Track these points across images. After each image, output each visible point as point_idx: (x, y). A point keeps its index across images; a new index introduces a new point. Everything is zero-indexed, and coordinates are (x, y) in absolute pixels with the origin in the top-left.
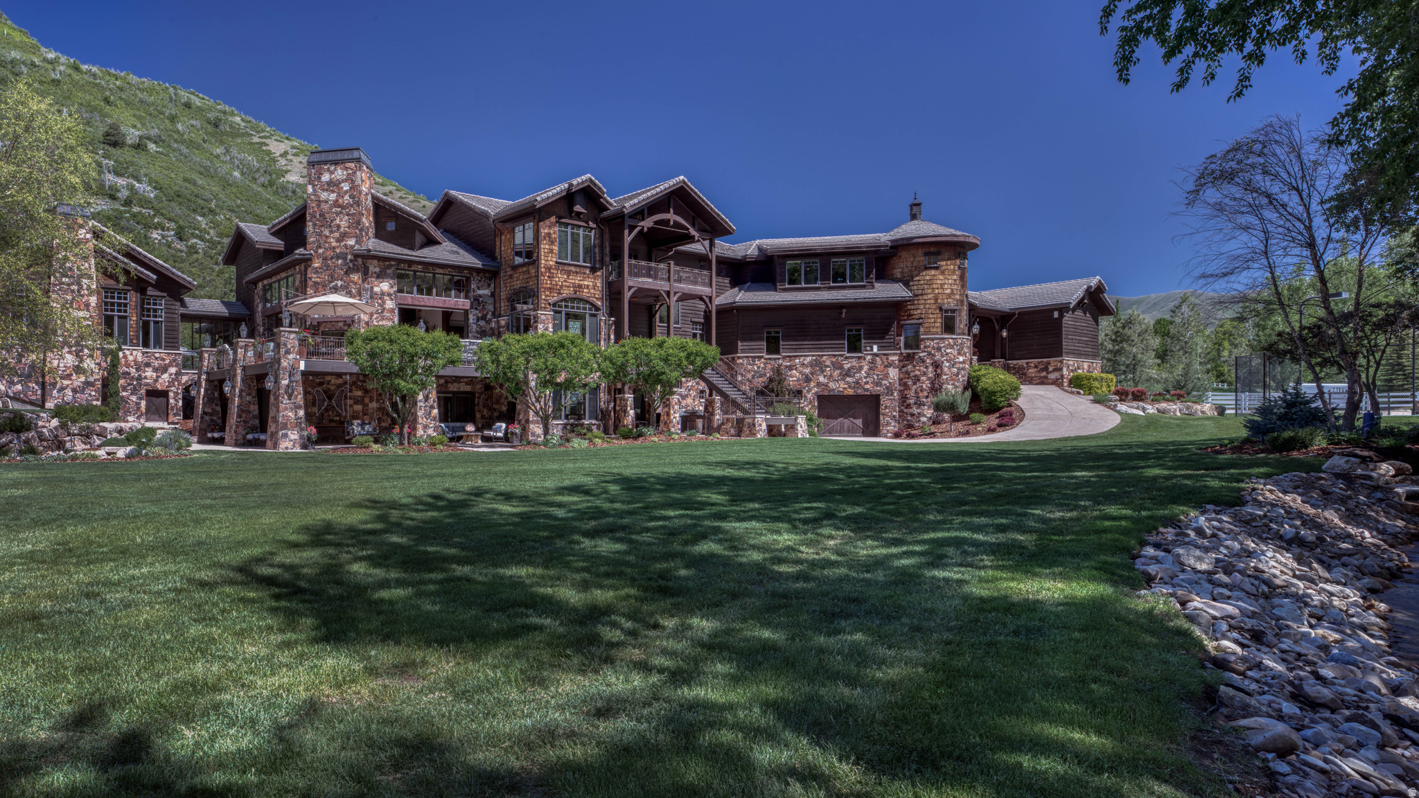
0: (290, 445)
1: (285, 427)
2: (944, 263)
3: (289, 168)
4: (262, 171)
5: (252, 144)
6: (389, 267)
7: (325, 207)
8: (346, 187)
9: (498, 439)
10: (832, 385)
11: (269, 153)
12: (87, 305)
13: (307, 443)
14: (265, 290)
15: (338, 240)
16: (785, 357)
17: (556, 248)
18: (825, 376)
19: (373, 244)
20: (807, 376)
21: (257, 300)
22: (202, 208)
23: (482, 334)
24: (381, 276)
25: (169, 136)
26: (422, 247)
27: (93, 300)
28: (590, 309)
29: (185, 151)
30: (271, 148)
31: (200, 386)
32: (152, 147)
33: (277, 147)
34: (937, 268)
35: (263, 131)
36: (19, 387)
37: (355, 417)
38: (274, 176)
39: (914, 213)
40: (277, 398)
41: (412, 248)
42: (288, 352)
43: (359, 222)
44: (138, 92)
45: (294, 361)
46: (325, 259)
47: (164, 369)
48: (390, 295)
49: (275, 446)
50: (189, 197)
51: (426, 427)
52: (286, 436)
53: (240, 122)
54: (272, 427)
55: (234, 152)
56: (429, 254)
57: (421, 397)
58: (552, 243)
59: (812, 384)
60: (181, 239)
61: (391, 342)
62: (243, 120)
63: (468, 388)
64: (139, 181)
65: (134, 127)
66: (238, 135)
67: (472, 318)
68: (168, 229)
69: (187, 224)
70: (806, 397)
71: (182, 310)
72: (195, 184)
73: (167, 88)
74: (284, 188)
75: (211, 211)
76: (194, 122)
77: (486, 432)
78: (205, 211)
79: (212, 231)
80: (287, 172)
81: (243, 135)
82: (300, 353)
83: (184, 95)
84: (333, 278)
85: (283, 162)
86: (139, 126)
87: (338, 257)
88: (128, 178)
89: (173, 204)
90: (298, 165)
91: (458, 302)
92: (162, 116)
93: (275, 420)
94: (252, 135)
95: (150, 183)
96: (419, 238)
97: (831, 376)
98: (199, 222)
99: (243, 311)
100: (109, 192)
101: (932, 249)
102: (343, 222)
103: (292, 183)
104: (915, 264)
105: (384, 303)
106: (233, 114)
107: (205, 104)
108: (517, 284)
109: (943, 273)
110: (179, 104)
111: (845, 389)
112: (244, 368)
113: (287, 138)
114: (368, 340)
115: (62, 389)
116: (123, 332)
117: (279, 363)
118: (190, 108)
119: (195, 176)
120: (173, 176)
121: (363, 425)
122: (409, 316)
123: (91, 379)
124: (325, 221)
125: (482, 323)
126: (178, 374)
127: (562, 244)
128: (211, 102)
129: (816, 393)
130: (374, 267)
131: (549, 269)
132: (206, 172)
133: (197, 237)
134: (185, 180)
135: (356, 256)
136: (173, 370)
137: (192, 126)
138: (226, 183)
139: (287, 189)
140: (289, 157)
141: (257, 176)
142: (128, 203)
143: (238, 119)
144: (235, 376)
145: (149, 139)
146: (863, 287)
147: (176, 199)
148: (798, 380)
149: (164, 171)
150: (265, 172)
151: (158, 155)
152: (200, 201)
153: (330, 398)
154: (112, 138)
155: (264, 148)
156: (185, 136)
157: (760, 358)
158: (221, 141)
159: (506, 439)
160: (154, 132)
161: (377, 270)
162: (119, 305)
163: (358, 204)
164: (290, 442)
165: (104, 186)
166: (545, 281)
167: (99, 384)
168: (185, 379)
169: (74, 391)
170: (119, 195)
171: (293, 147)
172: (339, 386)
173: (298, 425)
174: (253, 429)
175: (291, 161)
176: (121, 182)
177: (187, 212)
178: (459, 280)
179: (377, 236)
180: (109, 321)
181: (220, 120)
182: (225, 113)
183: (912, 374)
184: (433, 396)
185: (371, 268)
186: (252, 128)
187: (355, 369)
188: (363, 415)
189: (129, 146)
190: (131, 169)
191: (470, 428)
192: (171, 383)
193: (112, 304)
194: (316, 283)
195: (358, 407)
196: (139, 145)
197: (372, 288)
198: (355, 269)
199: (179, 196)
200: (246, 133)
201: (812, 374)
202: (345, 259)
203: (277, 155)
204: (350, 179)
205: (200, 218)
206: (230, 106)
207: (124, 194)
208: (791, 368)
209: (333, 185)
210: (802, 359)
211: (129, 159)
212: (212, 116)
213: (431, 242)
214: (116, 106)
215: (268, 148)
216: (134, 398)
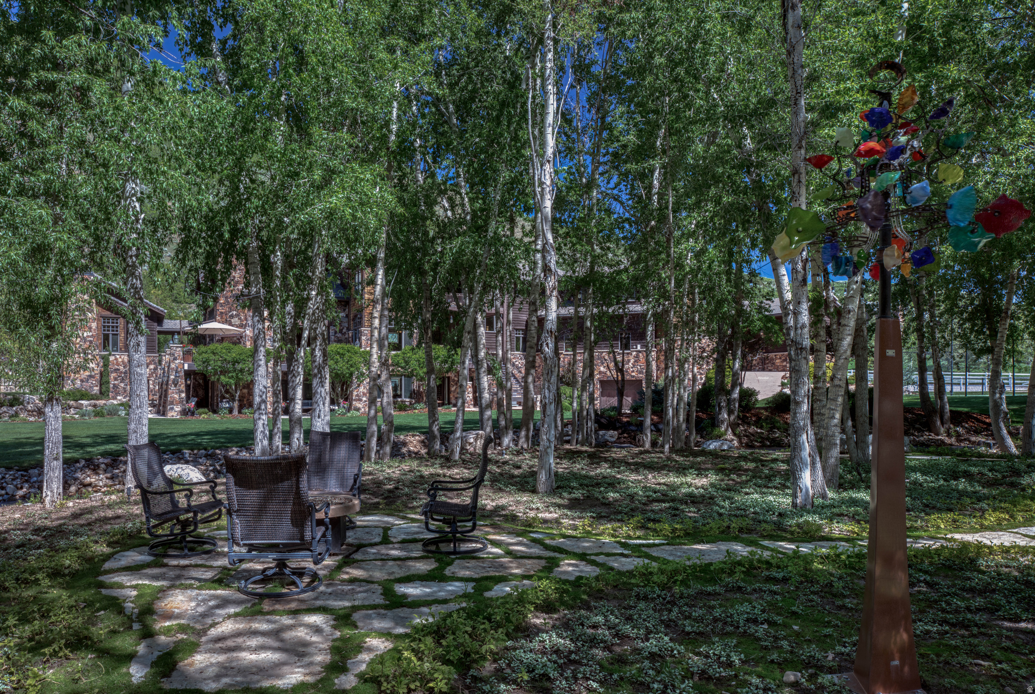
0: (175, 414)
10: (609, 373)
12: (90, 328)
15: (234, 286)
18: (604, 367)
23: (339, 342)
27: (94, 325)
42: (175, 359)
45: (178, 362)
52: (172, 409)
59: (596, 372)
67: (331, 332)
71: (159, 328)
82: (184, 359)
84: (230, 310)
87: (234, 296)
97: (608, 366)
102: (237, 274)
108: (356, 310)
116: (115, 344)
123: (93, 373)
125: (339, 335)
126: (156, 369)
129: (599, 378)
136: (152, 367)
162: (113, 327)
164: (175, 412)
166: (368, 309)
167: (98, 377)
169: (82, 381)
180: (106, 337)
192: (151, 375)
193: (108, 327)
194: (222, 313)
201: (595, 365)
208: (581, 361)
216: (122, 385)
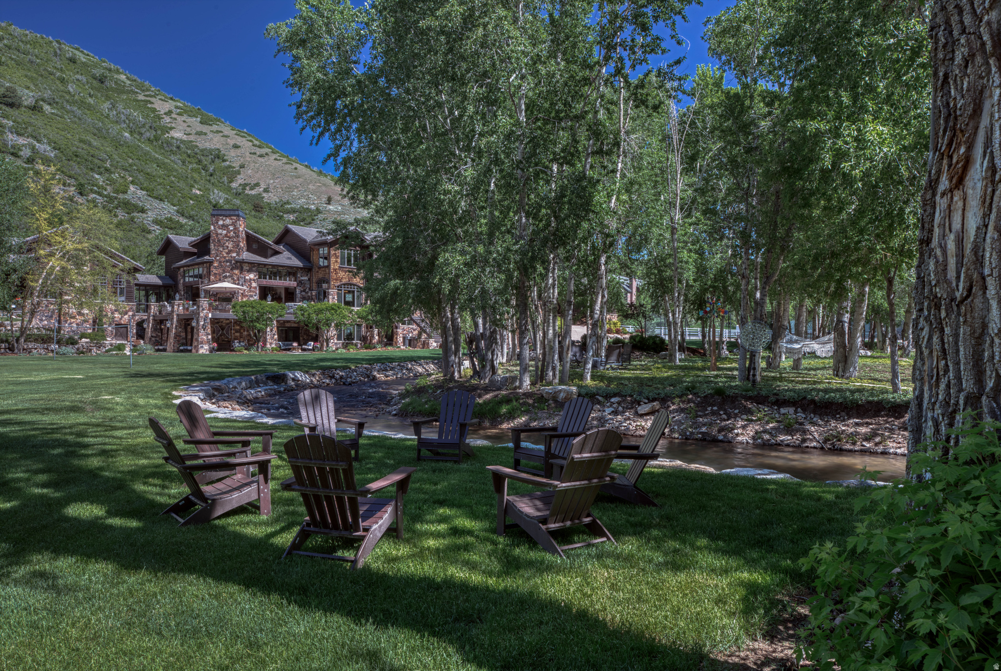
0: (205, 352)
1: (202, 343)
3: (173, 125)
4: (147, 127)
5: (138, 101)
6: (253, 266)
7: (220, 237)
8: (231, 228)
9: (309, 350)
11: (154, 110)
13: (212, 350)
14: (184, 271)
15: (227, 253)
17: (339, 260)
19: (246, 255)
21: (180, 277)
22: (99, 167)
23: (303, 299)
24: (250, 271)
25: (61, 96)
26: (272, 255)
28: (357, 288)
29: (79, 112)
30: (156, 106)
31: (149, 322)
32: (47, 108)
33: (162, 106)
35: (148, 90)
36: (46, 322)
37: (235, 339)
38: (159, 132)
40: (198, 330)
41: (266, 257)
42: (203, 310)
43: (238, 245)
44: (20, 44)
45: (205, 312)
46: (220, 262)
47: (126, 313)
48: (254, 280)
49: (197, 351)
50: (86, 157)
51: (271, 344)
52: (202, 347)
53: (125, 80)
54: (195, 343)
55: (120, 107)
56: (273, 260)
57: (268, 329)
58: (337, 257)
60: (81, 194)
61: (253, 307)
62: (128, 78)
63: (296, 325)
64: (39, 141)
65: (28, 88)
66: (123, 92)
67: (298, 291)
68: (69, 185)
69: (86, 181)
71: (136, 282)
72: (90, 144)
73: (51, 42)
74: (168, 143)
75: (107, 170)
76: (79, 77)
77: (304, 347)
78: (102, 170)
79: (108, 188)
80: (171, 128)
81: (129, 92)
82: (209, 310)
83: (69, 50)
84: (224, 272)
85: (167, 119)
86: (32, 87)
87: (227, 261)
88: (28, 137)
89: (71, 163)
90: (182, 123)
91: (291, 283)
92: (52, 77)
93: (197, 340)
94: (137, 93)
95: (49, 144)
96: (270, 252)
98: (97, 179)
99: (170, 282)
100: (12, 150)
102: (230, 245)
103: (177, 140)
105: (251, 284)
106: (118, 72)
107: (90, 60)
108: (321, 276)
110: (63, 58)
112: (178, 315)
113: (171, 99)
114: (242, 306)
115: (71, 323)
117: (199, 314)
118: (74, 62)
119: (90, 138)
120: (69, 136)
121: (240, 342)
122: (264, 292)
123: (87, 318)
124: (220, 243)
125: (303, 293)
126: (133, 315)
127: (343, 258)
128: (96, 59)
130: (246, 267)
131: (335, 270)
132: (99, 133)
133: (95, 192)
134: (81, 141)
135: (237, 262)
136: (131, 313)
137: (78, 80)
138: (118, 144)
139: (172, 145)
140: (174, 116)
141: (143, 130)
142: (30, 161)
143: (123, 77)
144: (173, 318)
145: (43, 100)
147: (75, 159)
149: (61, 132)
150: (151, 127)
151: (54, 117)
152: (96, 161)
153: (223, 329)
154: (10, 100)
155: (149, 106)
156: (76, 97)
158: (107, 96)
159: (313, 350)
160: (47, 94)
161: (248, 268)
163: (238, 236)
164: (204, 350)
165: (7, 145)
166: (333, 275)
167: (91, 321)
168: (137, 318)
169: (77, 324)
170: (22, 153)
171: (177, 107)
172: (227, 324)
173: (208, 342)
174: (183, 344)
175: (175, 119)
176: (21, 141)
177: (85, 171)
178: (291, 272)
179: (248, 250)
181: (106, 77)
182: (110, 70)
184: (275, 329)
185: (245, 268)
186: (137, 87)
187: (235, 317)
188: (240, 339)
189: (25, 107)
190: (30, 129)
191: (295, 344)
192: (130, 321)
194: (215, 274)
195: (238, 334)
196: (35, 107)
197: (245, 276)
198: (236, 268)
199: (76, 156)
200: (132, 90)
202: (231, 262)
203: (162, 112)
204: (233, 224)
205: (97, 176)
206: (115, 64)
207: (26, 153)
209: (224, 227)
211: (26, 120)
212: (97, 72)
213: (276, 253)
214: (7, 65)
215: (153, 106)
216: (110, 328)
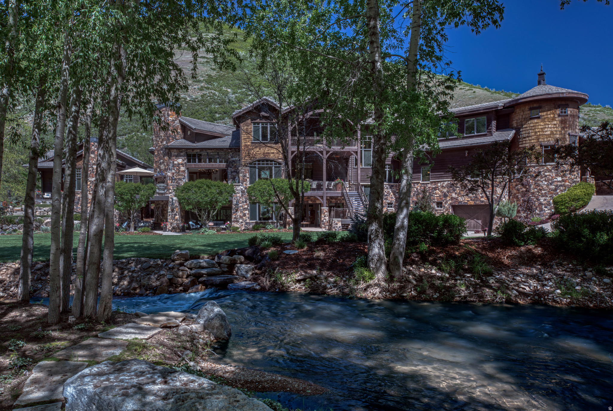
2: (545, 113)
6: (182, 152)
10: (460, 199)
16: (432, 183)
17: (251, 136)
18: (456, 193)
20: (445, 193)
24: (178, 156)
26: (206, 140)
28: (275, 164)
34: (538, 118)
39: (541, 79)
41: (196, 142)
43: (167, 134)
48: (182, 164)
58: (249, 133)
59: (448, 198)
70: (444, 206)
87: (161, 150)
97: (459, 193)
101: (535, 105)
104: (524, 117)
105: (180, 168)
109: (543, 121)
111: (468, 201)
125: (234, 174)
129: (450, 204)
130: (174, 153)
131: (247, 146)
146: (485, 135)
148: (440, 196)
153: (158, 210)
157: (418, 183)
161: (176, 154)
163: (168, 126)
172: (162, 205)
179: (184, 138)
183: (521, 190)
197: (173, 162)
201: (448, 192)
204: (164, 115)
208: (435, 189)
210: (442, 183)
213: (214, 137)
